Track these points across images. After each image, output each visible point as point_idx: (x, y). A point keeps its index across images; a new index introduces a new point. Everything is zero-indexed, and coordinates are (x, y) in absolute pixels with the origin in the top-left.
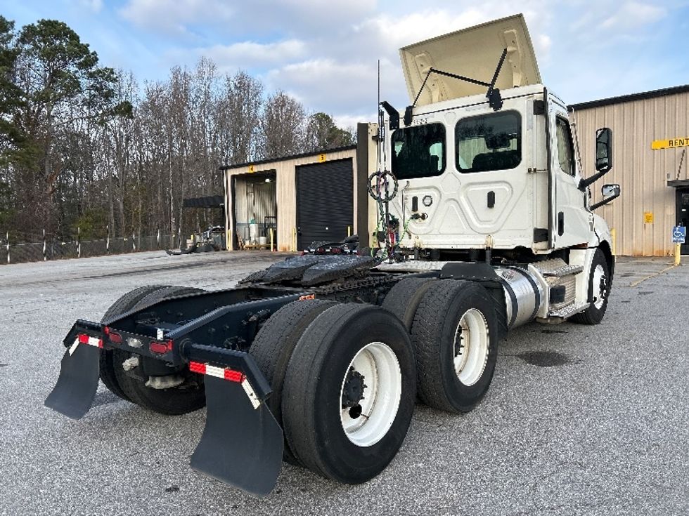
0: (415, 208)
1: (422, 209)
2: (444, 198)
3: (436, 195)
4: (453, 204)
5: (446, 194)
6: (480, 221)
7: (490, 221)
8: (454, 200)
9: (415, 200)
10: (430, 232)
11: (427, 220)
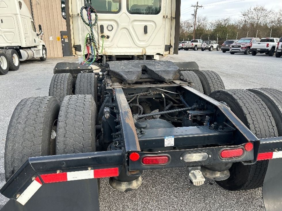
0: (102, 31)
1: (106, 33)
2: (120, 27)
3: (115, 25)
4: (125, 31)
5: (122, 25)
6: (139, 40)
7: (144, 41)
8: (126, 29)
9: (102, 27)
10: (112, 46)
11: (110, 39)
